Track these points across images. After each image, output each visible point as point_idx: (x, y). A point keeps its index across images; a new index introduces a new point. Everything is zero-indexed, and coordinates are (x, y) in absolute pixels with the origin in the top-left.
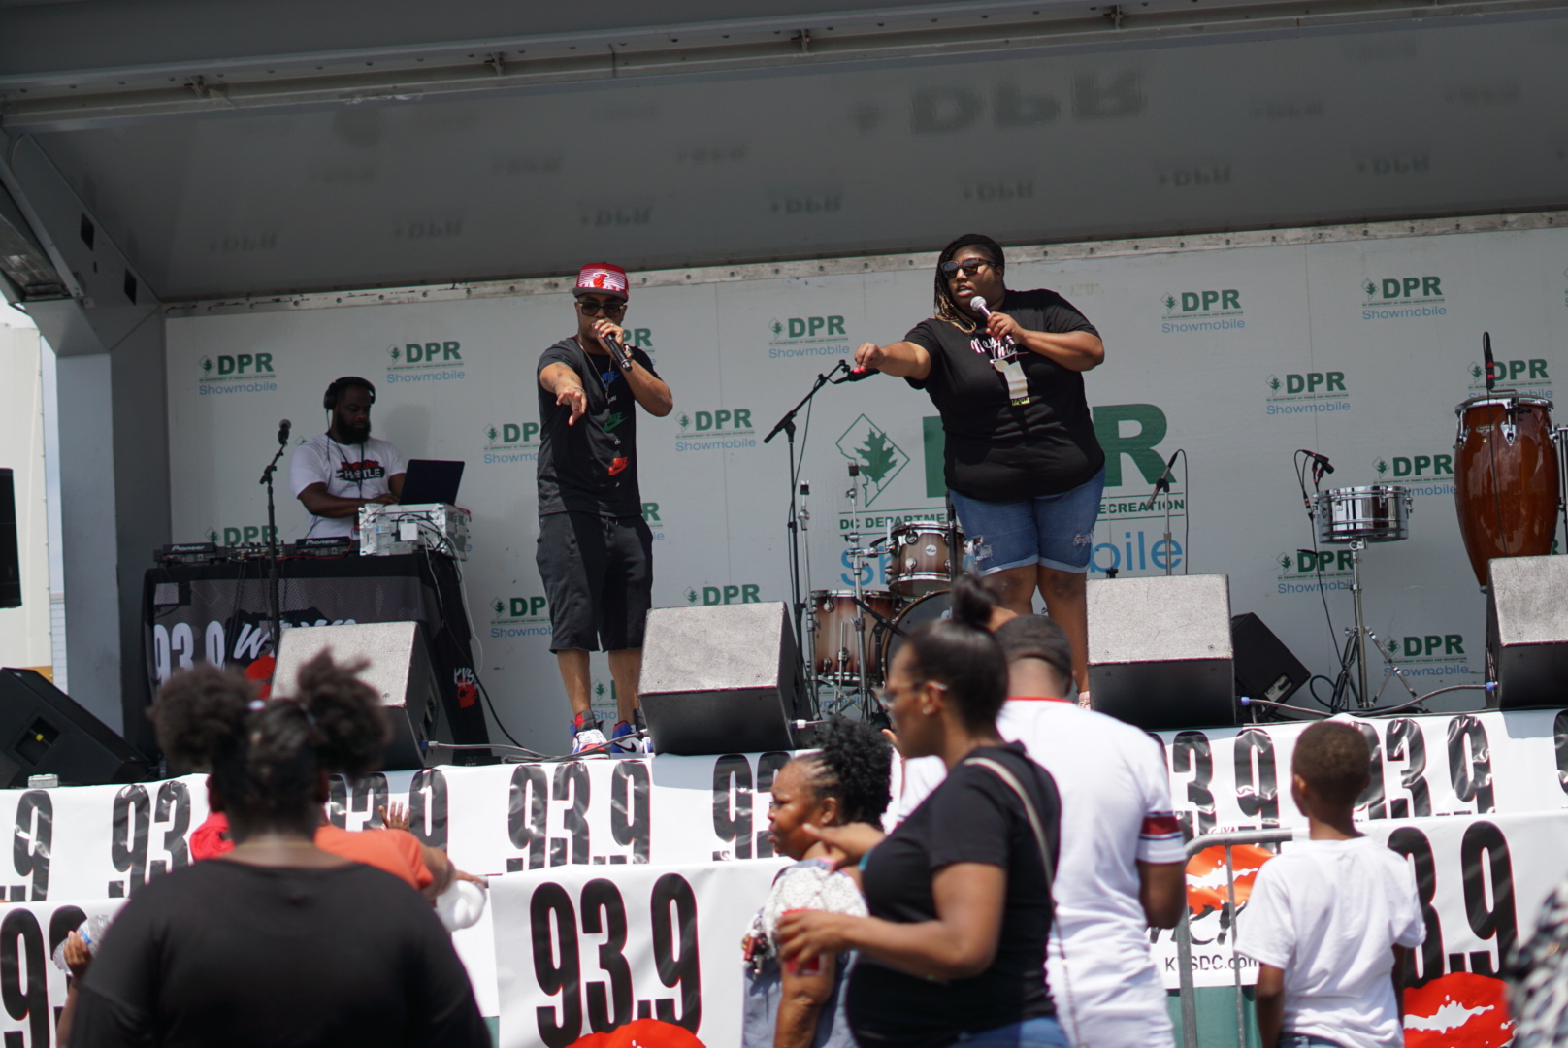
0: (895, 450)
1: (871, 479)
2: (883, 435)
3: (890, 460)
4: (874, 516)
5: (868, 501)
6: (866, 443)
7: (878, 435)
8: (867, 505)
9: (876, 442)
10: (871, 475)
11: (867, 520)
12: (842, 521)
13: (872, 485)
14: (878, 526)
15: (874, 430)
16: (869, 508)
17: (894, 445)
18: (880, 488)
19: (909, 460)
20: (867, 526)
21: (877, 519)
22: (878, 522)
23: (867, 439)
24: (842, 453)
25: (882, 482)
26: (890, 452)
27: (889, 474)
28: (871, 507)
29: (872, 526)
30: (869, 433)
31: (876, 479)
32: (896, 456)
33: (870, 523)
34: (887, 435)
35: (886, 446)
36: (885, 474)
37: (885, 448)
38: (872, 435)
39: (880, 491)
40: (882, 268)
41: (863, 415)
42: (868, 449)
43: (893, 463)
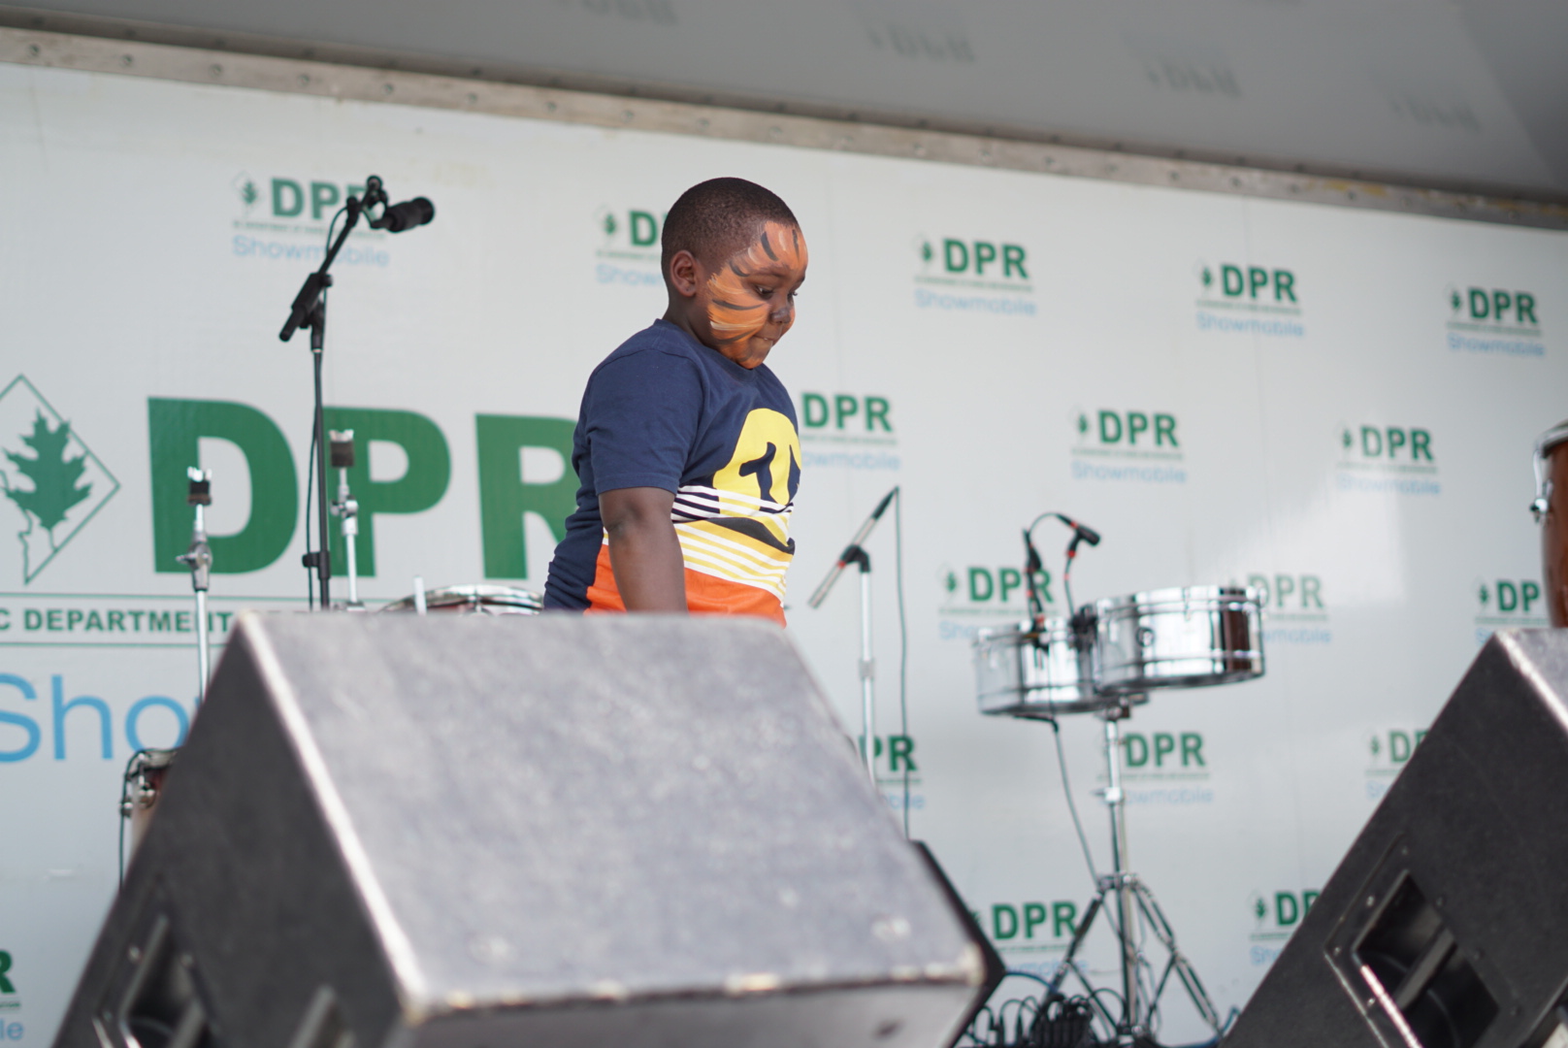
0: (88, 463)
1: (36, 520)
2: (64, 428)
3: (80, 483)
4: (43, 606)
5: (31, 570)
6: (29, 441)
7: (53, 425)
8: (27, 580)
9: (48, 440)
10: (37, 512)
11: (28, 613)
13: (39, 535)
15: (45, 413)
16: (33, 587)
17: (88, 452)
18: (57, 542)
19: (117, 487)
20: (28, 627)
23: (30, 431)
25: (61, 530)
26: (77, 466)
27: (75, 514)
28: (35, 586)
29: (39, 626)
30: (33, 418)
31: (50, 520)
32: (90, 476)
34: (75, 427)
35: (70, 452)
36: (68, 514)
37: (67, 457)
38: (40, 424)
39: (56, 550)
40: (69, 62)
41: (20, 378)
42: (31, 454)
43: (84, 493)
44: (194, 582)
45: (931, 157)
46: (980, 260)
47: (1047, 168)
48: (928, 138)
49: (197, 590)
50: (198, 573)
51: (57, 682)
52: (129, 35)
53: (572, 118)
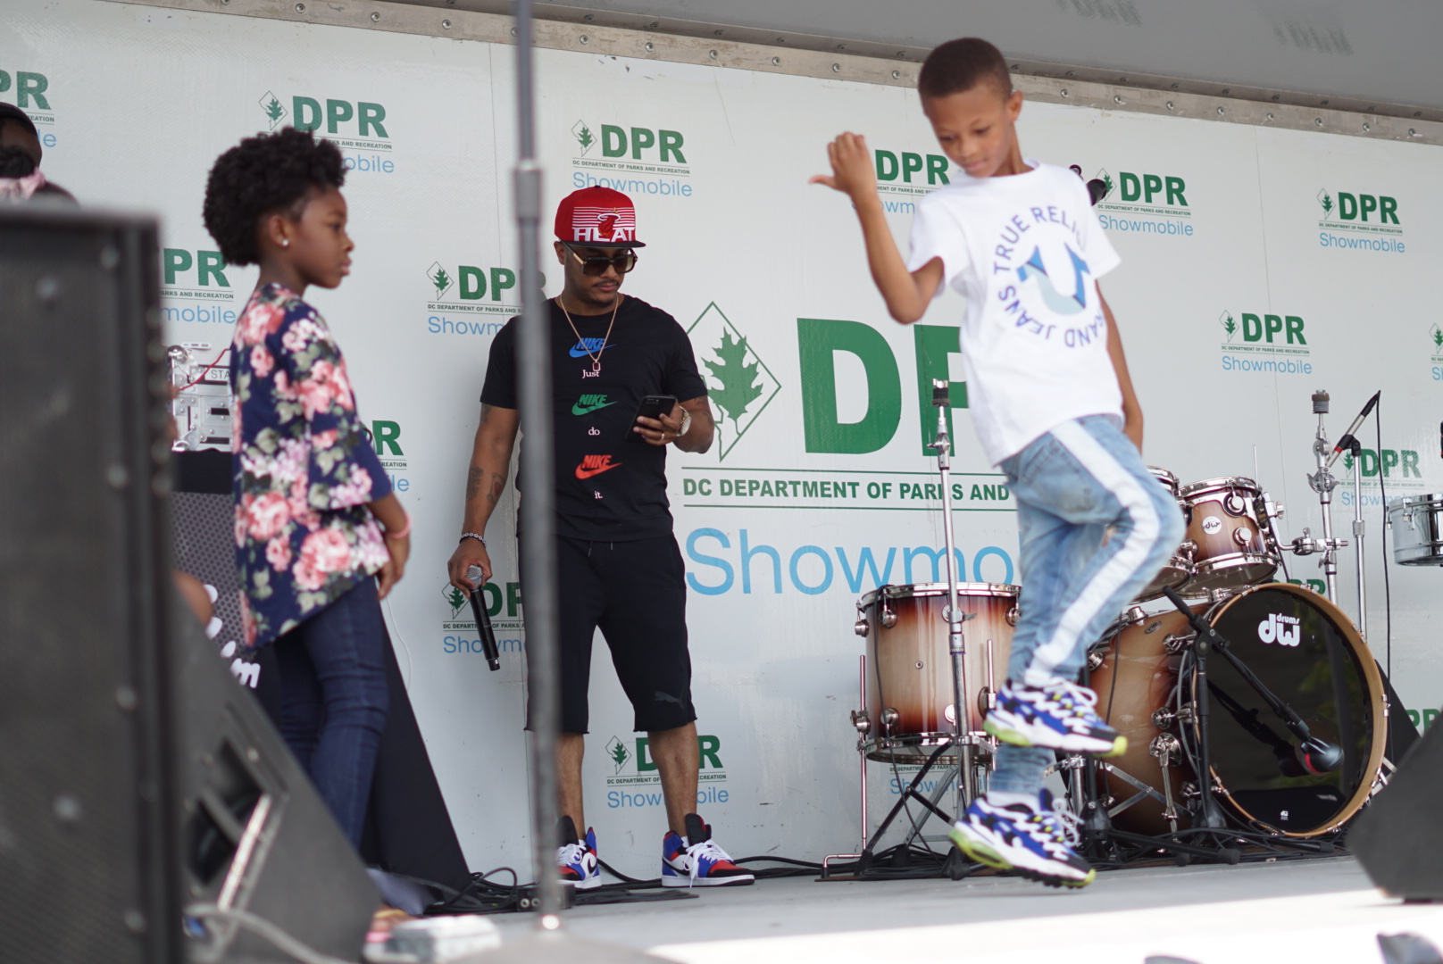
0: (760, 368)
1: (726, 413)
2: (743, 342)
3: (753, 386)
4: (731, 477)
5: (722, 454)
6: (719, 352)
7: (735, 340)
8: (721, 458)
9: (732, 351)
10: (727, 406)
11: (722, 482)
12: (686, 481)
13: (728, 424)
14: (738, 494)
15: (730, 331)
16: (725, 463)
17: (759, 360)
19: (780, 387)
20: (723, 493)
21: (737, 483)
22: (738, 488)
23: (719, 344)
26: (752, 371)
27: (752, 408)
29: (729, 493)
30: (722, 334)
31: (736, 413)
32: (761, 378)
34: (748, 342)
35: (747, 360)
36: (747, 407)
37: (745, 365)
38: (727, 339)
39: (740, 435)
40: (737, 63)
41: (713, 303)
42: (721, 362)
43: (759, 390)
44: (940, 462)
45: (1328, 129)
46: (1365, 210)
47: (1410, 136)
48: (1325, 113)
49: (941, 469)
50: (942, 456)
51: (743, 534)
52: (780, 42)
53: (1079, 101)
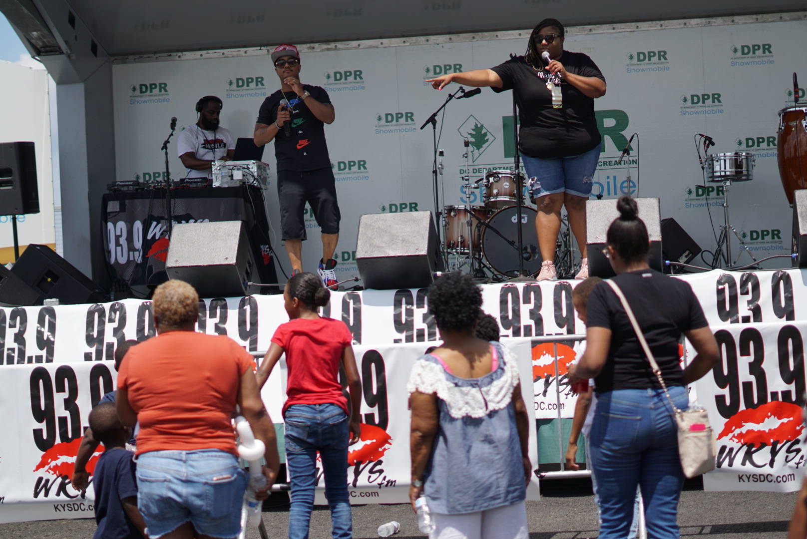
0: (488, 133)
1: (475, 148)
2: (482, 126)
3: (486, 139)
4: (477, 167)
5: (474, 160)
6: (473, 130)
7: (479, 125)
8: (473, 162)
9: (478, 129)
10: (475, 146)
11: (473, 169)
12: (461, 170)
13: (476, 151)
14: (479, 172)
15: (477, 123)
17: (488, 131)
18: (480, 153)
19: (495, 138)
20: (474, 172)
21: (479, 169)
22: (479, 170)
23: (474, 128)
24: (461, 135)
25: (481, 150)
26: (485, 134)
27: (485, 146)
28: (475, 163)
29: (476, 172)
30: (475, 124)
31: (478, 149)
32: (489, 136)
33: (475, 171)
34: (484, 126)
35: (484, 131)
36: (483, 146)
37: (483, 133)
38: (476, 125)
39: (480, 155)
40: (482, 39)
41: (471, 115)
42: (474, 133)
43: (487, 140)
46: (754, 50)
47: (780, 20)
